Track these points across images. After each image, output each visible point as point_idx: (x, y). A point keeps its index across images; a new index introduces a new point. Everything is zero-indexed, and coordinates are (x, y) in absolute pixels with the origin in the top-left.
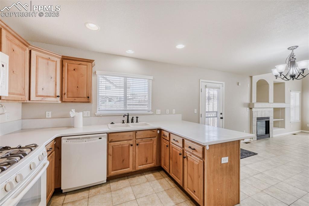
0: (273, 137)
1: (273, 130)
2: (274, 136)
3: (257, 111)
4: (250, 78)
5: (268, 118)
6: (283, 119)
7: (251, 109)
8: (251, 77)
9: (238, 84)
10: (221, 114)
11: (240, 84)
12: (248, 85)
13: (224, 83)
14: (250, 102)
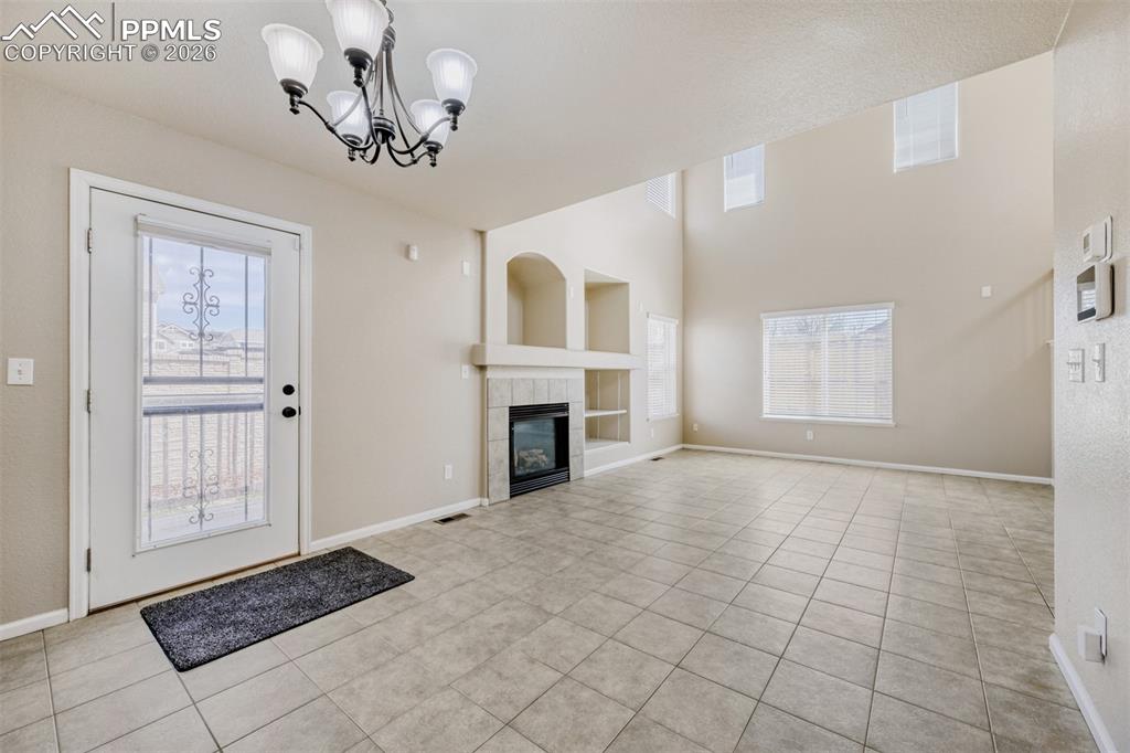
0: (582, 478)
1: (586, 452)
2: (587, 473)
3: (512, 379)
4: (479, 239)
5: (564, 407)
6: (624, 411)
7: (482, 368)
8: (482, 234)
9: (407, 252)
10: (288, 390)
11: (414, 255)
12: (467, 266)
13: (306, 231)
14: (477, 342)
